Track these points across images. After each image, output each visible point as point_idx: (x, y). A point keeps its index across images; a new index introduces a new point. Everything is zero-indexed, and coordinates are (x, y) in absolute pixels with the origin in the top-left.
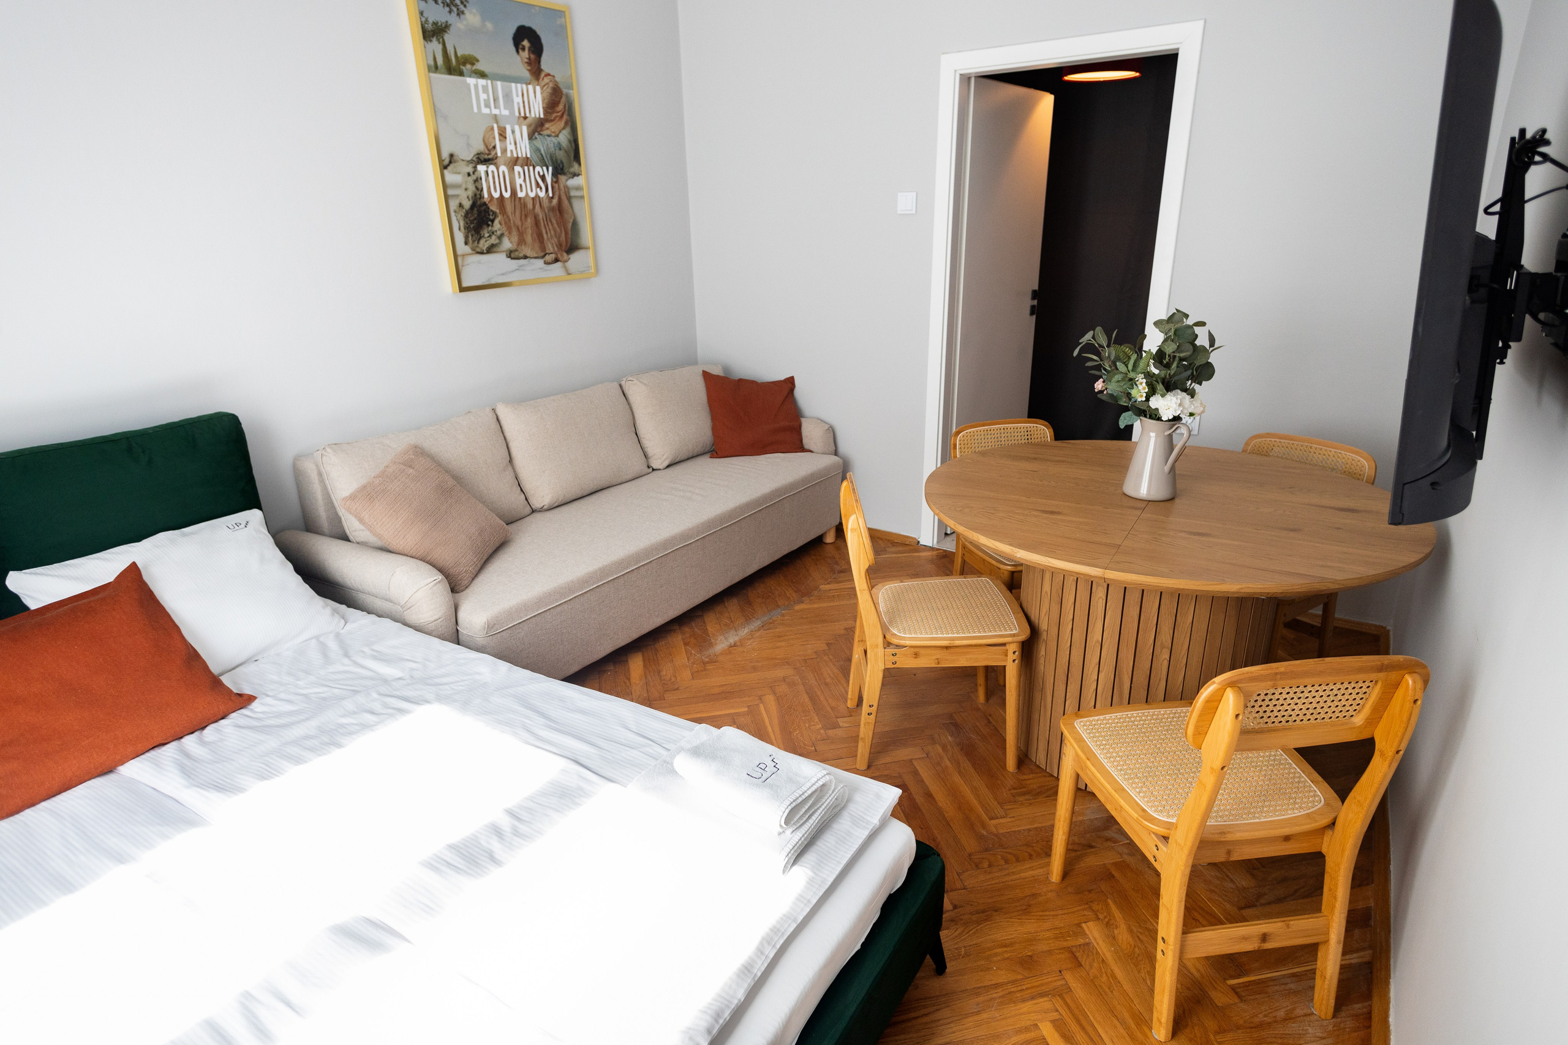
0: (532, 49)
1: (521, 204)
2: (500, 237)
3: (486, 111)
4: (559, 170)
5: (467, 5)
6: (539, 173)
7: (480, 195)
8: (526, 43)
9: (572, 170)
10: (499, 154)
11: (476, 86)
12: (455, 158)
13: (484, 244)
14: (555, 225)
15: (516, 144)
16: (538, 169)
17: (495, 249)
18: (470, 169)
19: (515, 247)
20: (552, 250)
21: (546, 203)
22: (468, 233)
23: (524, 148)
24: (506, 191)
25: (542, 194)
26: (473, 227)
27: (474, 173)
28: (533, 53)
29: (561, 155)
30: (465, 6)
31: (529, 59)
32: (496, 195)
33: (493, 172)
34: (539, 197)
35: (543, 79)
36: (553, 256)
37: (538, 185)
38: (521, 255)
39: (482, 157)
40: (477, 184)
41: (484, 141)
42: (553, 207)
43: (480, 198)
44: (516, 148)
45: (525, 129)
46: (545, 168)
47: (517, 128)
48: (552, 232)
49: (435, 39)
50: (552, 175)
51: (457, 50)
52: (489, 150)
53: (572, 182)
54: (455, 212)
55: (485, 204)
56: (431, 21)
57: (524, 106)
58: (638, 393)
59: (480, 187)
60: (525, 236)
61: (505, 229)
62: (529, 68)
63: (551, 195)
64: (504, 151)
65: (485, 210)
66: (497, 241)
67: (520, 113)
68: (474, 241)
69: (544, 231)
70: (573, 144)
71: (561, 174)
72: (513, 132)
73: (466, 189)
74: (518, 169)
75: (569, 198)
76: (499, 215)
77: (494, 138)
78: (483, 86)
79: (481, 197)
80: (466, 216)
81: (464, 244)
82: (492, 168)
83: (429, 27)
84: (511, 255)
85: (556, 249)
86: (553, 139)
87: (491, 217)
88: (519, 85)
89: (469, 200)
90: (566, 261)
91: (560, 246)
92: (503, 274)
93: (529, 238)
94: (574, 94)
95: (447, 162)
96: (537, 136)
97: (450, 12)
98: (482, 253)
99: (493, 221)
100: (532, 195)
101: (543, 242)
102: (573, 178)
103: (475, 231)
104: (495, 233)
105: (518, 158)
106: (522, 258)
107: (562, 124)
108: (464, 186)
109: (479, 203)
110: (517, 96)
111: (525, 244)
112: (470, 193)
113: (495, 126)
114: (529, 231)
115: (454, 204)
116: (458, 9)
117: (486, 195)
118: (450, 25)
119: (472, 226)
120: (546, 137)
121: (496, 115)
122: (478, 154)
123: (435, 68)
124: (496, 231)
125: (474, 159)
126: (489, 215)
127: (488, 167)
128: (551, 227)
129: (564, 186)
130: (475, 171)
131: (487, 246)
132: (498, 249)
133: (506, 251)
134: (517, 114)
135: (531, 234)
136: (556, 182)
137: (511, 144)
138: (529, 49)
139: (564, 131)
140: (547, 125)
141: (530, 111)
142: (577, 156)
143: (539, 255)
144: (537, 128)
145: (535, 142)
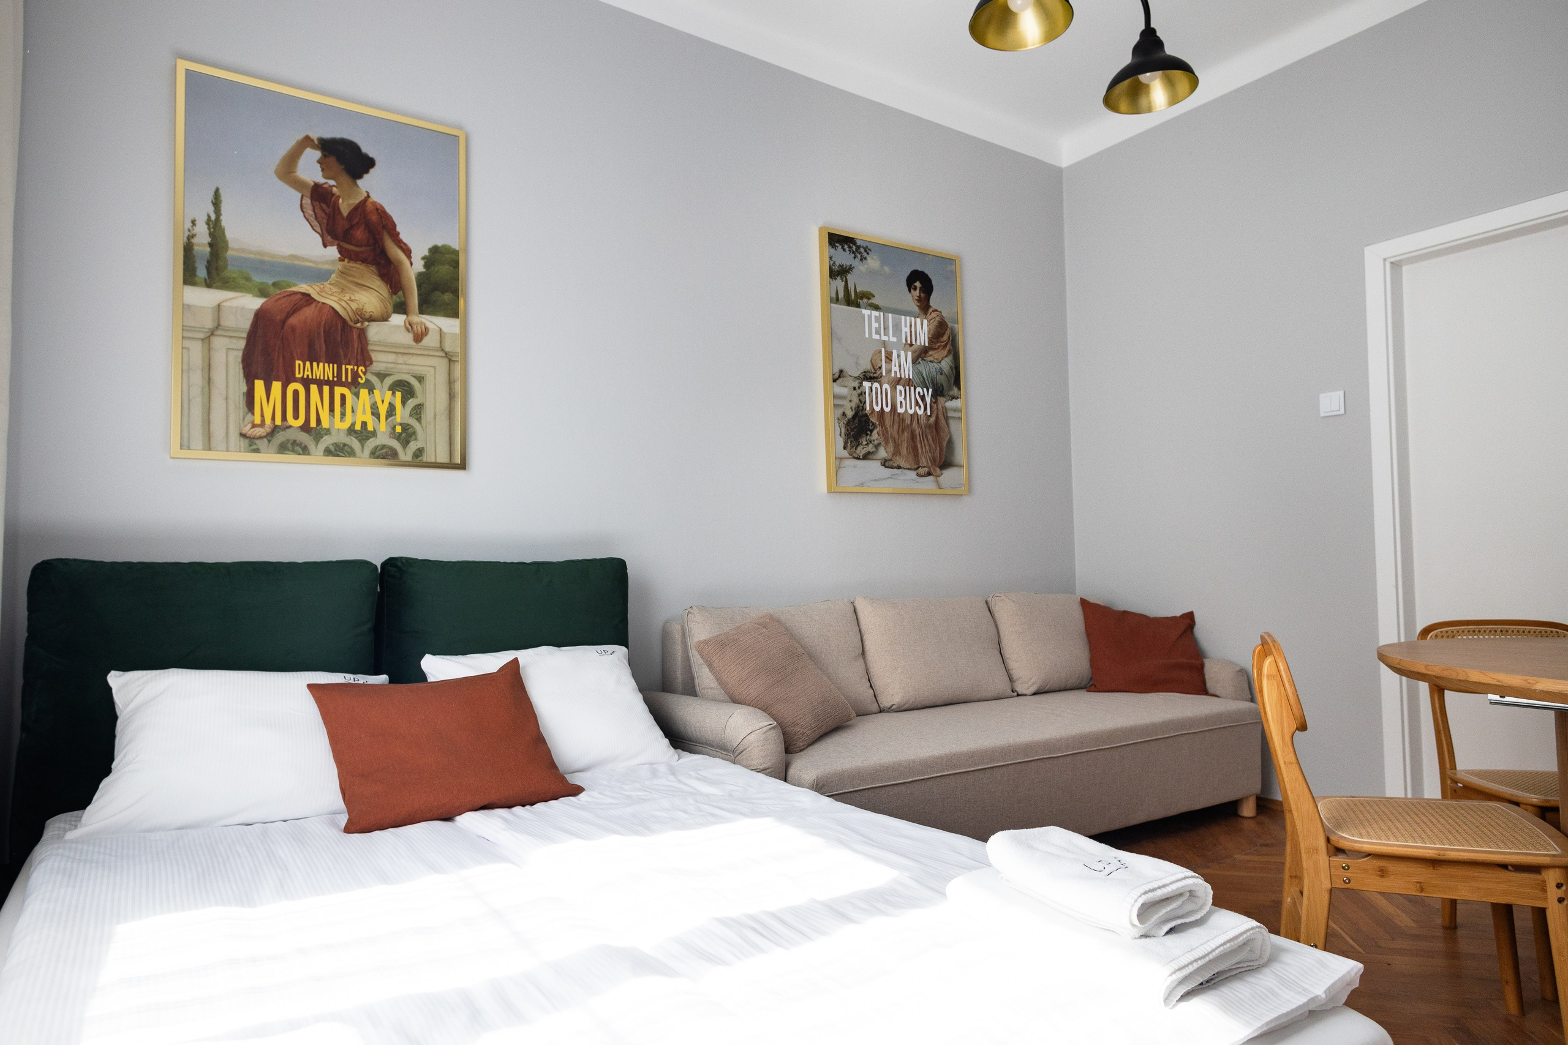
0: (923, 289)
1: (900, 419)
2: (877, 446)
3: (876, 337)
4: (939, 392)
5: (870, 252)
6: (919, 393)
7: (863, 407)
8: (918, 284)
9: (951, 393)
10: (884, 374)
11: (870, 316)
12: (844, 373)
13: (861, 451)
14: (931, 442)
15: (900, 366)
16: (919, 389)
17: (870, 457)
18: (856, 384)
19: (890, 457)
20: (925, 464)
21: (923, 421)
22: (848, 439)
23: (908, 371)
24: (887, 406)
25: (920, 412)
27: (859, 388)
28: (924, 292)
29: (941, 379)
30: (868, 254)
31: (920, 297)
32: (877, 409)
33: (876, 388)
34: (917, 414)
35: (931, 314)
36: (926, 469)
37: (917, 403)
38: (895, 465)
39: (868, 375)
40: (861, 398)
41: (871, 361)
42: (930, 424)
43: (862, 410)
44: (900, 370)
45: (910, 354)
46: (925, 389)
47: (902, 353)
48: (927, 448)
49: (839, 277)
50: (932, 395)
51: (857, 287)
52: (875, 369)
53: (950, 404)
54: (839, 419)
56: (837, 264)
57: (911, 336)
58: (1005, 611)
59: (863, 401)
60: (900, 448)
61: (882, 439)
62: (919, 304)
63: (929, 414)
64: (889, 371)
66: (874, 449)
67: (906, 341)
68: (852, 447)
69: (919, 446)
70: (954, 371)
71: (940, 396)
72: (899, 356)
73: (850, 401)
74: (899, 388)
75: (946, 418)
76: (878, 426)
77: (881, 360)
78: (876, 317)
79: (864, 409)
80: (848, 424)
81: (843, 449)
82: (876, 385)
83: (836, 268)
84: (885, 463)
85: (930, 463)
86: (936, 365)
88: (908, 318)
89: (852, 411)
90: (939, 476)
91: (934, 461)
92: (876, 480)
93: (904, 451)
94: (958, 327)
95: (837, 376)
96: (921, 362)
97: (855, 258)
98: (858, 458)
99: (871, 431)
100: (911, 412)
101: (918, 456)
102: (951, 400)
103: (854, 438)
104: (873, 442)
105: (901, 378)
106: (896, 468)
107: (945, 352)
108: (849, 398)
109: (861, 414)
110: (906, 326)
111: (900, 455)
112: (854, 405)
113: (883, 350)
114: (905, 444)
115: (840, 411)
116: (861, 256)
117: (868, 408)
118: (853, 267)
119: (852, 433)
120: (929, 363)
121: (884, 341)
122: (865, 372)
123: (837, 300)
125: (861, 376)
126: (869, 425)
127: (872, 384)
128: (926, 442)
129: (942, 407)
130: (861, 386)
131: (864, 453)
132: (874, 457)
133: (881, 460)
134: (904, 341)
135: (907, 447)
136: (935, 403)
137: (895, 366)
138: (920, 289)
139: (946, 359)
140: (931, 353)
141: (916, 340)
142: (957, 382)
143: (913, 467)
144: (921, 355)
145: (918, 366)
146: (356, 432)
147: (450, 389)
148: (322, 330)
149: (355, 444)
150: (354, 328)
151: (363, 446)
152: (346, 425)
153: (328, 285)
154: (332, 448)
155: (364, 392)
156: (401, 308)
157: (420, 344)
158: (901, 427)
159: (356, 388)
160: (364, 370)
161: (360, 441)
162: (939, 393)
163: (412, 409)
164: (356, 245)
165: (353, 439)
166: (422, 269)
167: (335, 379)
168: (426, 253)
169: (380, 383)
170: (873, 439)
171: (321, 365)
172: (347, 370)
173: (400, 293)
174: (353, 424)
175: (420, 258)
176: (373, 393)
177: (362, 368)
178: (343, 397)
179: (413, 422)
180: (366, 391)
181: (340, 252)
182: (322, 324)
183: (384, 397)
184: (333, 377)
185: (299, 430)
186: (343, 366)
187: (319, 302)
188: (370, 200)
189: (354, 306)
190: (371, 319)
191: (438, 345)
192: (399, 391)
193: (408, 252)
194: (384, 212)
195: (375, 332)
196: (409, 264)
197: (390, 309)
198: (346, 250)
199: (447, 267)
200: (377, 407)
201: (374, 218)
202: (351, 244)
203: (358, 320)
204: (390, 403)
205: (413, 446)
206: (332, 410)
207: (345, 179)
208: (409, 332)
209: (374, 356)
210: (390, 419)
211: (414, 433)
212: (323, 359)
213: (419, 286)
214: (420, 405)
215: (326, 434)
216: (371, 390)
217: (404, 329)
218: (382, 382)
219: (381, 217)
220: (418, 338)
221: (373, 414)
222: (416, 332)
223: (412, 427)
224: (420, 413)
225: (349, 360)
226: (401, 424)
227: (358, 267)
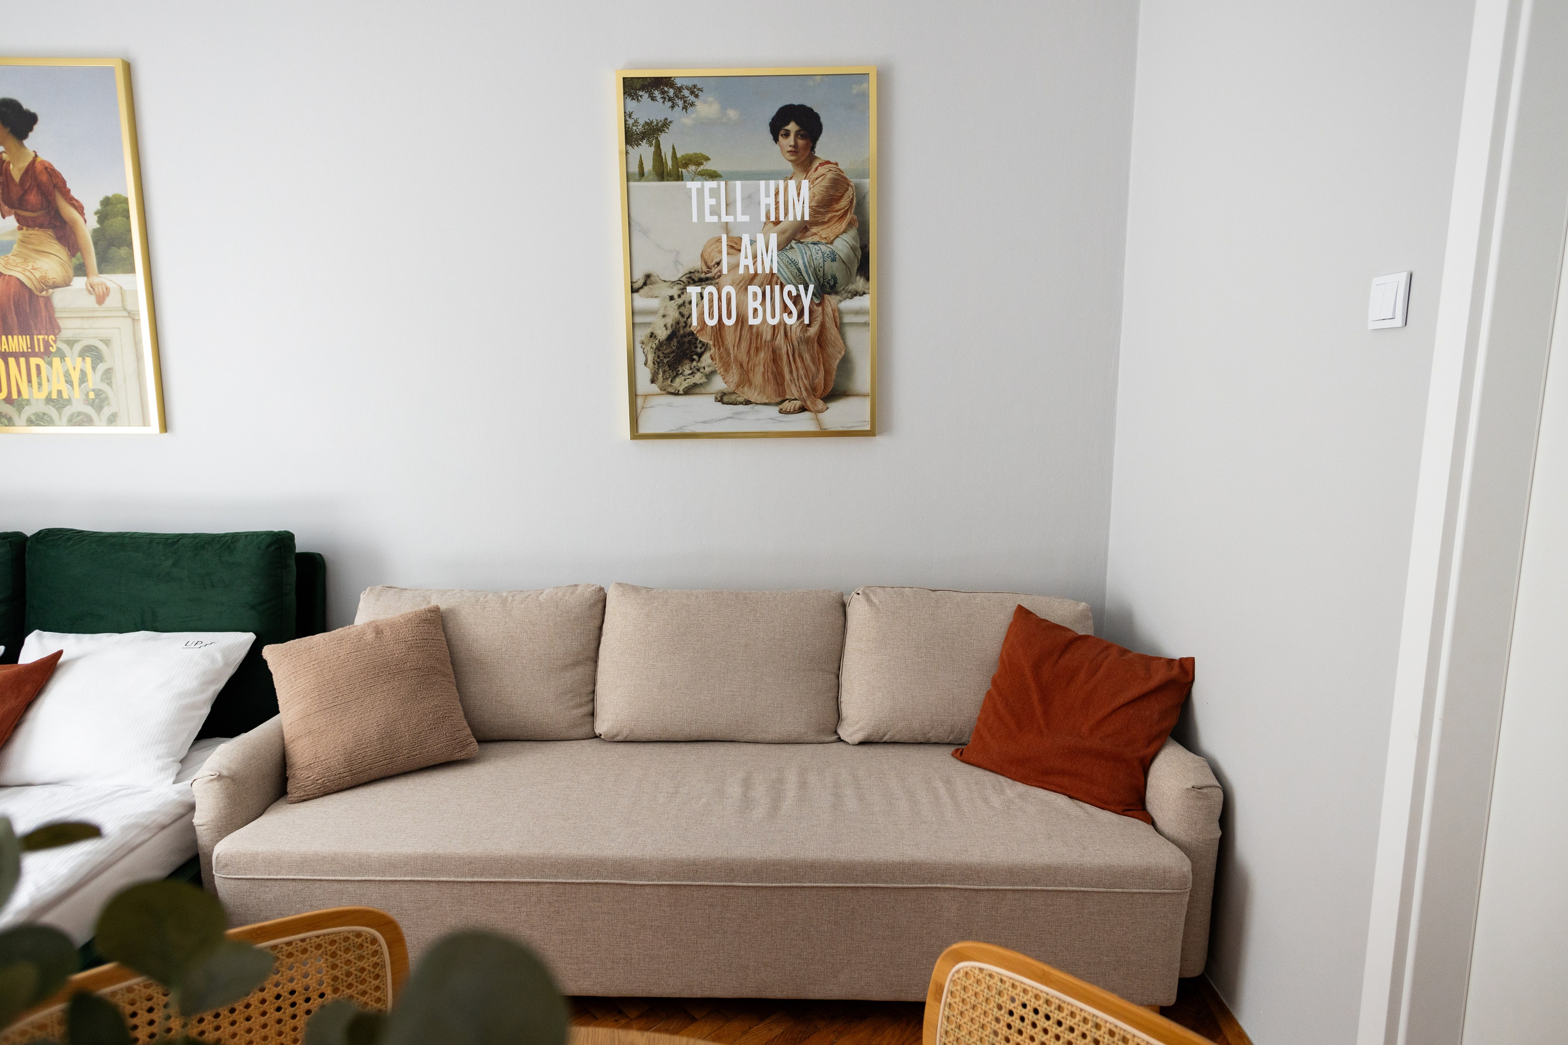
0: (803, 133)
1: (751, 334)
2: (709, 376)
3: (710, 219)
4: (826, 287)
5: (700, 94)
6: (790, 293)
8: (792, 127)
9: (851, 287)
10: (725, 271)
11: (700, 192)
12: (652, 279)
13: (680, 383)
14: (808, 361)
15: (755, 257)
16: (789, 287)
17: (697, 390)
18: (675, 291)
19: (732, 388)
20: (796, 395)
21: (796, 333)
22: (658, 369)
23: (770, 261)
24: (729, 317)
25: (791, 321)
26: (667, 362)
27: (679, 296)
28: (803, 137)
29: (833, 268)
30: (697, 96)
31: (795, 146)
32: (712, 323)
33: (711, 294)
34: (785, 324)
35: (816, 170)
36: (798, 403)
37: (785, 308)
38: (740, 399)
39: (696, 277)
40: (682, 310)
41: (702, 255)
42: (809, 337)
43: (685, 327)
44: (755, 262)
45: (774, 236)
46: (801, 287)
47: (760, 238)
48: (802, 372)
49: (645, 141)
50: (814, 294)
51: (677, 150)
52: (708, 267)
53: (847, 304)
54: (643, 343)
55: (692, 333)
56: (641, 122)
57: (777, 209)
59: (686, 314)
60: (751, 375)
61: (719, 365)
62: (793, 158)
63: (807, 321)
64: (734, 267)
65: (690, 342)
66: (704, 380)
67: (768, 217)
68: (665, 379)
69: (786, 370)
70: (859, 253)
71: (829, 294)
72: (753, 242)
73: (664, 316)
74: (752, 289)
75: (840, 327)
76: (712, 347)
77: (720, 252)
78: (711, 190)
79: (687, 324)
80: (659, 348)
81: (649, 382)
82: (711, 289)
83: (639, 129)
84: (722, 398)
85: (805, 394)
86: (823, 247)
87: (699, 350)
89: (667, 329)
90: (821, 411)
91: (813, 390)
92: (705, 422)
93: (758, 378)
94: (870, 184)
95: (640, 283)
96: (794, 246)
97: (672, 107)
98: (677, 394)
99: (700, 355)
100: (774, 321)
101: (783, 384)
102: (852, 298)
103: (669, 366)
104: (702, 370)
105: (756, 274)
106: (742, 403)
107: (844, 225)
108: (662, 312)
109: (682, 332)
110: (767, 196)
111: (751, 385)
112: (669, 321)
113: (724, 237)
114: (760, 369)
115: (642, 334)
116: (685, 102)
117: (695, 323)
118: (670, 122)
119: (665, 361)
120: (810, 245)
121: (727, 223)
122: (690, 273)
123: (639, 176)
124: (704, 368)
125: (683, 279)
126: (696, 347)
127: (703, 288)
128: (799, 364)
129: (832, 310)
130: (683, 293)
131: (686, 385)
132: (703, 391)
133: (717, 393)
134: (763, 219)
135: (764, 374)
136: (818, 305)
137: (746, 257)
138: (797, 134)
139: (845, 236)
140: (814, 230)
141: (786, 214)
142: (863, 269)
143: (772, 401)
144: (798, 233)
145: (790, 254)
146: (52, 400)
147: (137, 350)
148: (12, 303)
149: (52, 411)
150: (40, 296)
151: (60, 414)
152: (43, 395)
153: (11, 257)
154: (33, 418)
155: (56, 361)
156: (81, 270)
157: (103, 306)
158: (753, 346)
159: (49, 357)
160: (54, 339)
161: (57, 409)
162: (828, 290)
163: (102, 374)
164: (33, 212)
165: (52, 408)
166: (97, 226)
167: (30, 350)
168: (98, 207)
169: (69, 349)
170: (703, 365)
171: (15, 337)
172: (38, 340)
173: (79, 254)
174: (50, 394)
175: (93, 214)
176: (65, 361)
177: (52, 337)
178: (38, 367)
179: (104, 387)
180: (58, 359)
181: (18, 221)
182: (12, 297)
183: (75, 363)
184: (28, 348)
185: (3, 402)
186: (35, 337)
187: (6, 275)
188: (38, 160)
189: (38, 274)
190: (55, 286)
191: (120, 305)
192: (88, 356)
193: (80, 209)
194: (54, 170)
195: (60, 299)
196: (83, 222)
197: (71, 272)
198: (24, 218)
199: (120, 218)
200: (70, 375)
201: (44, 178)
202: (27, 210)
203: (43, 288)
204: (81, 370)
205: (107, 411)
206: (30, 381)
207: (12, 141)
208: (91, 294)
209: (62, 323)
210: (83, 386)
211: (107, 398)
212: (17, 331)
213: (95, 244)
214: (110, 369)
215: (27, 405)
216: (63, 357)
217: (86, 292)
218: (71, 349)
219: (51, 177)
220: (101, 300)
221: (67, 382)
222: (98, 293)
223: (104, 392)
224: (110, 378)
225: (40, 331)
226: (93, 390)
227: (36, 234)
